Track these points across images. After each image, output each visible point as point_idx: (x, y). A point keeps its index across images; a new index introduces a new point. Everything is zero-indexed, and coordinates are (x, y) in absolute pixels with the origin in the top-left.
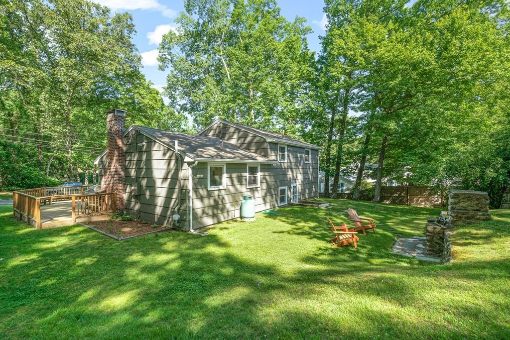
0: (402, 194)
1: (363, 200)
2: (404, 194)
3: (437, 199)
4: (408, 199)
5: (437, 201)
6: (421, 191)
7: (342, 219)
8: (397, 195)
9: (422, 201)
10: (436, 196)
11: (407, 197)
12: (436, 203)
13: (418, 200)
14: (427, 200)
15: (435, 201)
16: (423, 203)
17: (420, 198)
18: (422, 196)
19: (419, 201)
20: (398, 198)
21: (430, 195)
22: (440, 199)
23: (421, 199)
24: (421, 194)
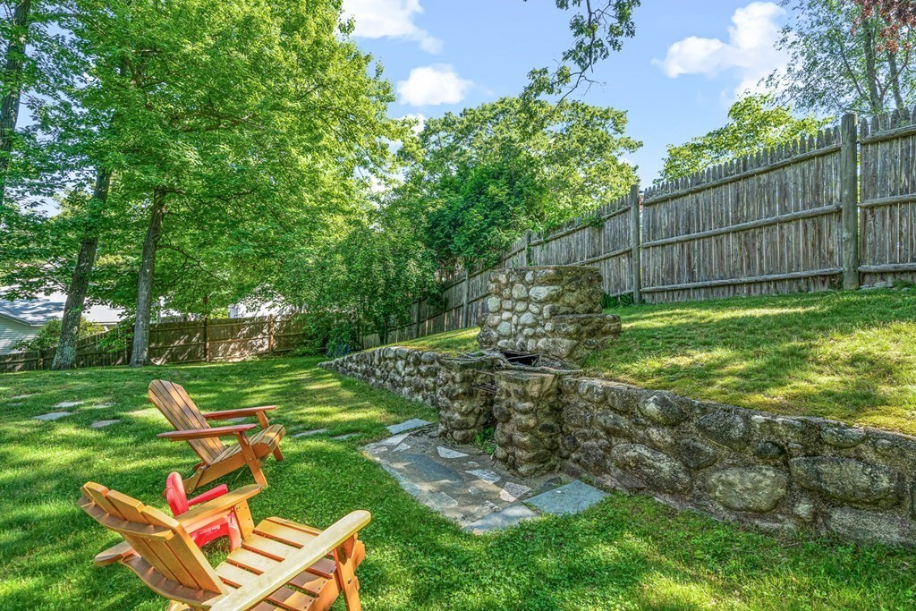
0: (194, 340)
1: (83, 366)
2: (199, 339)
3: (261, 342)
4: (206, 350)
5: (261, 346)
6: (232, 329)
7: (67, 442)
8: (182, 343)
9: (234, 350)
10: (259, 337)
11: (205, 346)
12: (260, 349)
13: (226, 349)
14: (245, 347)
15: (259, 347)
16: (238, 354)
17: (230, 343)
18: (235, 340)
19: (230, 350)
20: (183, 348)
21: (249, 336)
22: (267, 342)
23: (232, 346)
24: (232, 334)
